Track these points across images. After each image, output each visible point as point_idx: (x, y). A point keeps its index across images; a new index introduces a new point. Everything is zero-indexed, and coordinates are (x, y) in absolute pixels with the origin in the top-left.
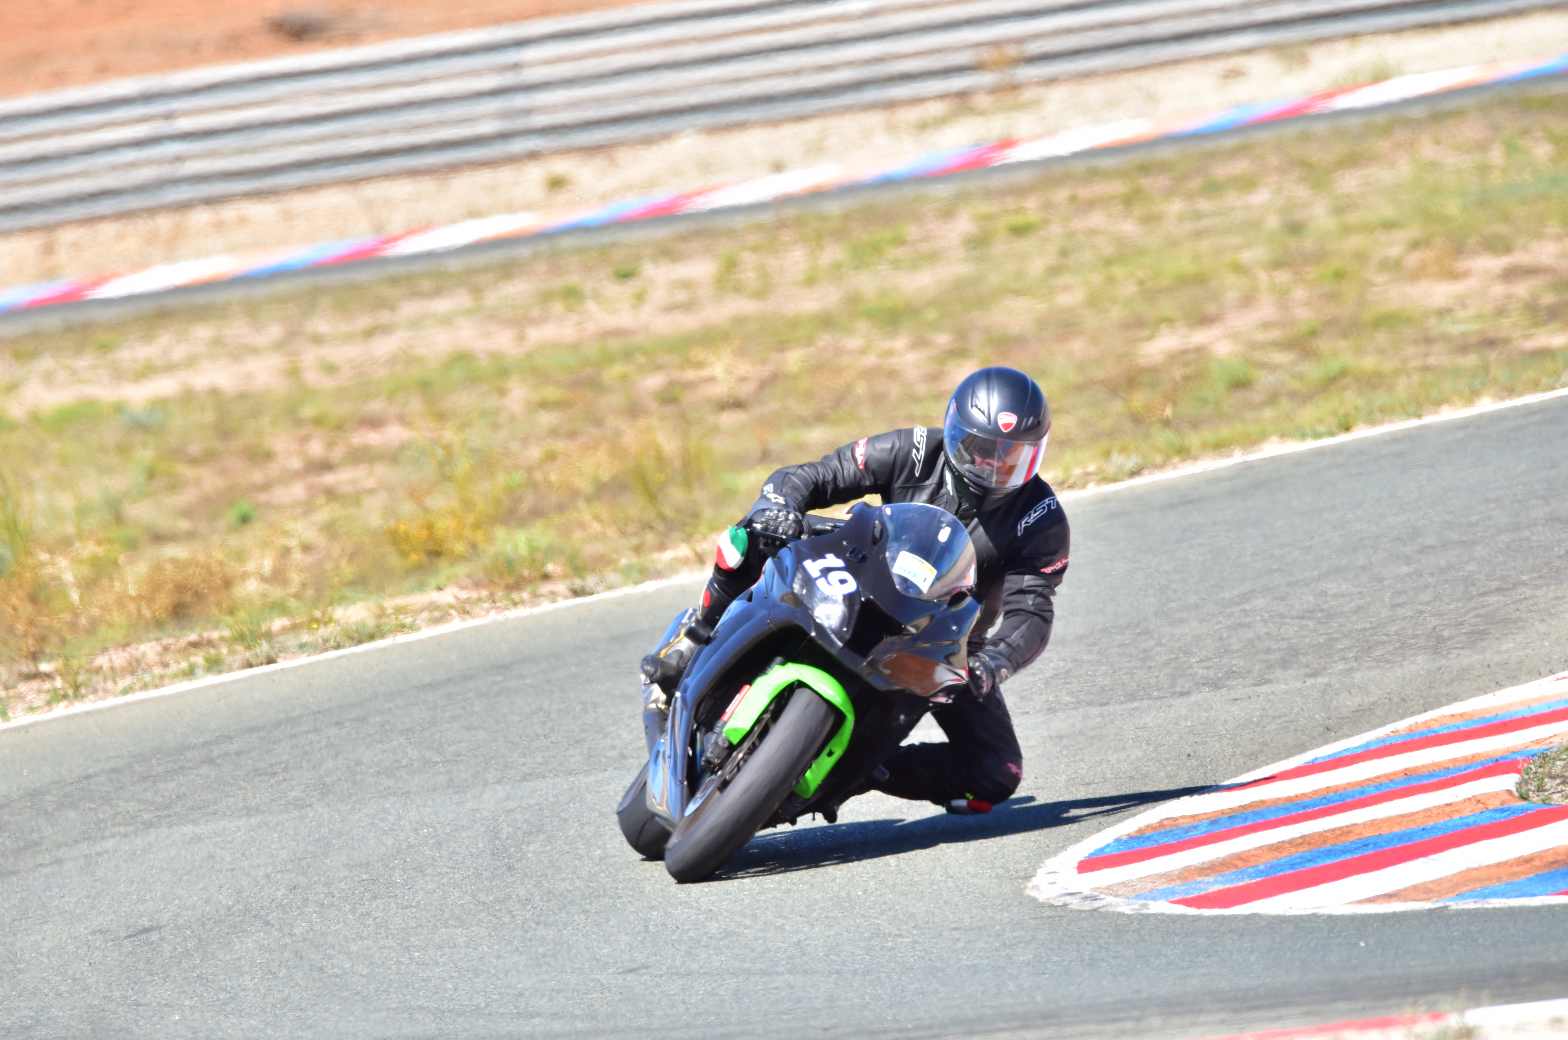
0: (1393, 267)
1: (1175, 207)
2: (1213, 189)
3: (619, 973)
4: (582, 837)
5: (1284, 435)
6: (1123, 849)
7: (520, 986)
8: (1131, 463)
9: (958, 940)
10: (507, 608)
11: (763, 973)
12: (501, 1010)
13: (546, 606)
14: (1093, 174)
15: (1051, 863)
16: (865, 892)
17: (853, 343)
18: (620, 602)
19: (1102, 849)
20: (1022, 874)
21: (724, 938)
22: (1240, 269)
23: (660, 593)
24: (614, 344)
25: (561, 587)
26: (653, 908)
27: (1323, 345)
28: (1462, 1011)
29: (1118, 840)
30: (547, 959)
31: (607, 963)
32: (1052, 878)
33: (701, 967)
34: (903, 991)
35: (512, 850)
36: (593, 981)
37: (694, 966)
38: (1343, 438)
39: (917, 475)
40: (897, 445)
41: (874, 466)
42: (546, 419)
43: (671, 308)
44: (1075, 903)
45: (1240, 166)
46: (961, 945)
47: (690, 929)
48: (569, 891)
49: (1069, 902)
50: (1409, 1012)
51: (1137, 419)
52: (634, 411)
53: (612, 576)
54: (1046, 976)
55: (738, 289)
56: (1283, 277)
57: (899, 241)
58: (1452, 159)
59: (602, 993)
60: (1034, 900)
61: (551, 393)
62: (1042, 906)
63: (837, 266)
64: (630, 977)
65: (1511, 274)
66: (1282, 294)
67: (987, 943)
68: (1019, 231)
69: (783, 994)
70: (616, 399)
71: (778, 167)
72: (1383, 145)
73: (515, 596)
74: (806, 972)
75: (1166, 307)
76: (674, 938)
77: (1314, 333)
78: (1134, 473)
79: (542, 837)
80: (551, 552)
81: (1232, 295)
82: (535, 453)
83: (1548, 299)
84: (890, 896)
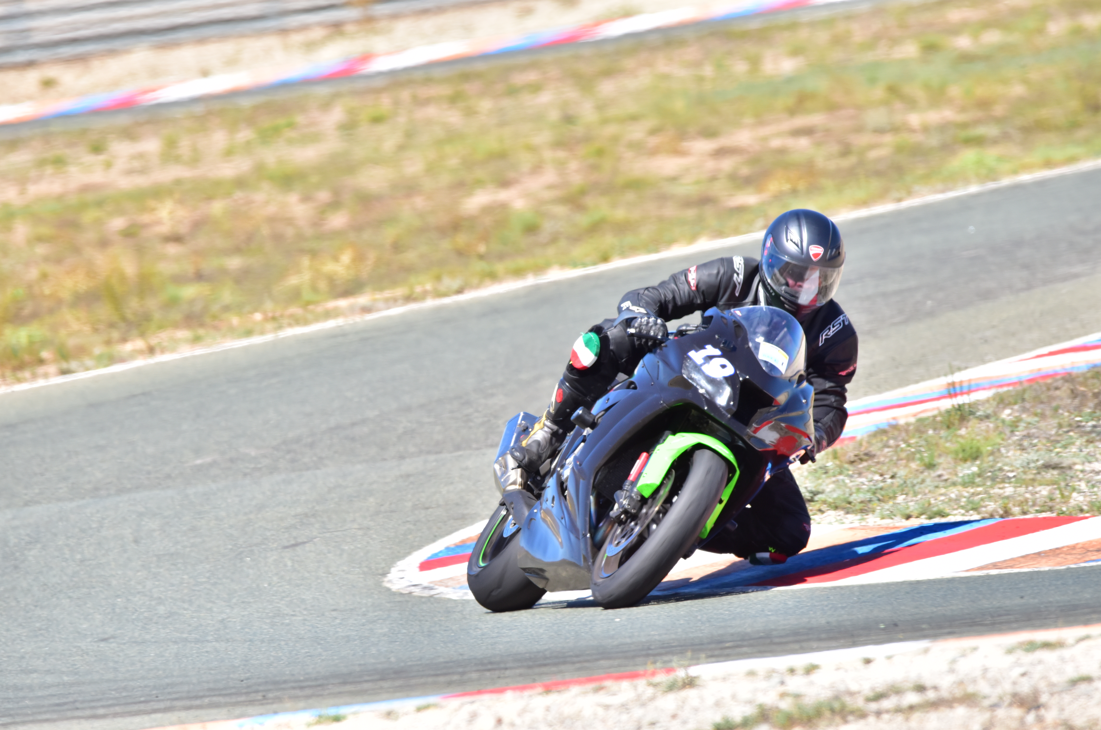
0: (637, 147)
1: (485, 105)
2: (512, 92)
3: (95, 642)
4: (67, 545)
5: (563, 265)
6: (451, 554)
7: (23, 650)
8: (456, 283)
9: (336, 618)
10: (13, 383)
11: (197, 641)
12: (9, 668)
13: (41, 383)
14: (428, 81)
15: (401, 564)
16: (270, 584)
17: (259, 197)
18: (95, 380)
19: (436, 554)
20: (380, 571)
21: (169, 617)
22: (532, 149)
23: (123, 373)
24: (90, 197)
25: (52, 369)
26: (118, 596)
27: (589, 201)
28: (686, 667)
29: (448, 549)
30: (42, 632)
31: (86, 635)
32: (401, 574)
33: (153, 638)
34: (297, 655)
35: (18, 554)
36: (75, 647)
37: (148, 637)
38: (603, 267)
39: (737, 294)
40: (722, 271)
41: (703, 288)
42: (41, 250)
43: (130, 172)
44: (417, 592)
45: (532, 76)
46: (338, 621)
47: (145, 611)
48: (59, 584)
49: (413, 591)
50: (650, 668)
51: (461, 253)
52: (104, 243)
53: (89, 362)
54: (397, 643)
55: (177, 160)
56: (561, 154)
57: (291, 126)
58: (679, 72)
59: (82, 656)
60: (389, 590)
61: (44, 230)
62: (394, 594)
63: (248, 143)
64: (102, 644)
65: (720, 153)
66: (561, 165)
67: (356, 620)
68: (377, 120)
69: (212, 656)
70: (90, 235)
71: (205, 73)
72: (629, 63)
73: (20, 375)
74: (228, 641)
75: (480, 173)
76: (134, 617)
77: (583, 192)
78: (460, 291)
79: (39, 546)
80: (45, 343)
81: (525, 167)
82: (33, 273)
83: (745, 171)
84: (288, 587)
